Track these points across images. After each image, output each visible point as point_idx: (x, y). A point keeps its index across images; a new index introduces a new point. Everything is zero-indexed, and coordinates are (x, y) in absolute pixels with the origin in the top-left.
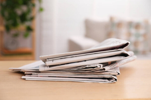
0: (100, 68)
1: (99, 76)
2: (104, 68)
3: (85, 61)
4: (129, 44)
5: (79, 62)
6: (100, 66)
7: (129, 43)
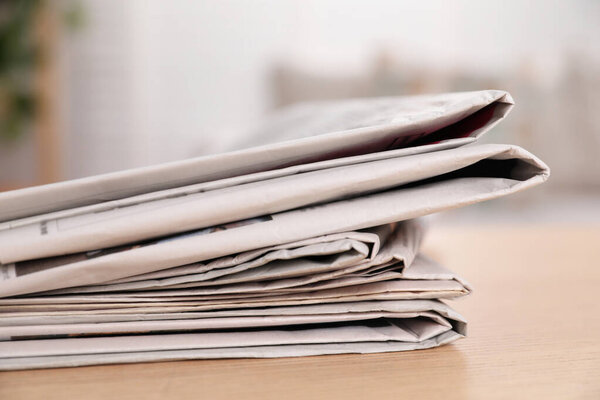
0: (369, 256)
1: (353, 308)
2: (394, 259)
3: (267, 217)
4: (508, 104)
5: (222, 226)
6: (371, 245)
7: (509, 99)
